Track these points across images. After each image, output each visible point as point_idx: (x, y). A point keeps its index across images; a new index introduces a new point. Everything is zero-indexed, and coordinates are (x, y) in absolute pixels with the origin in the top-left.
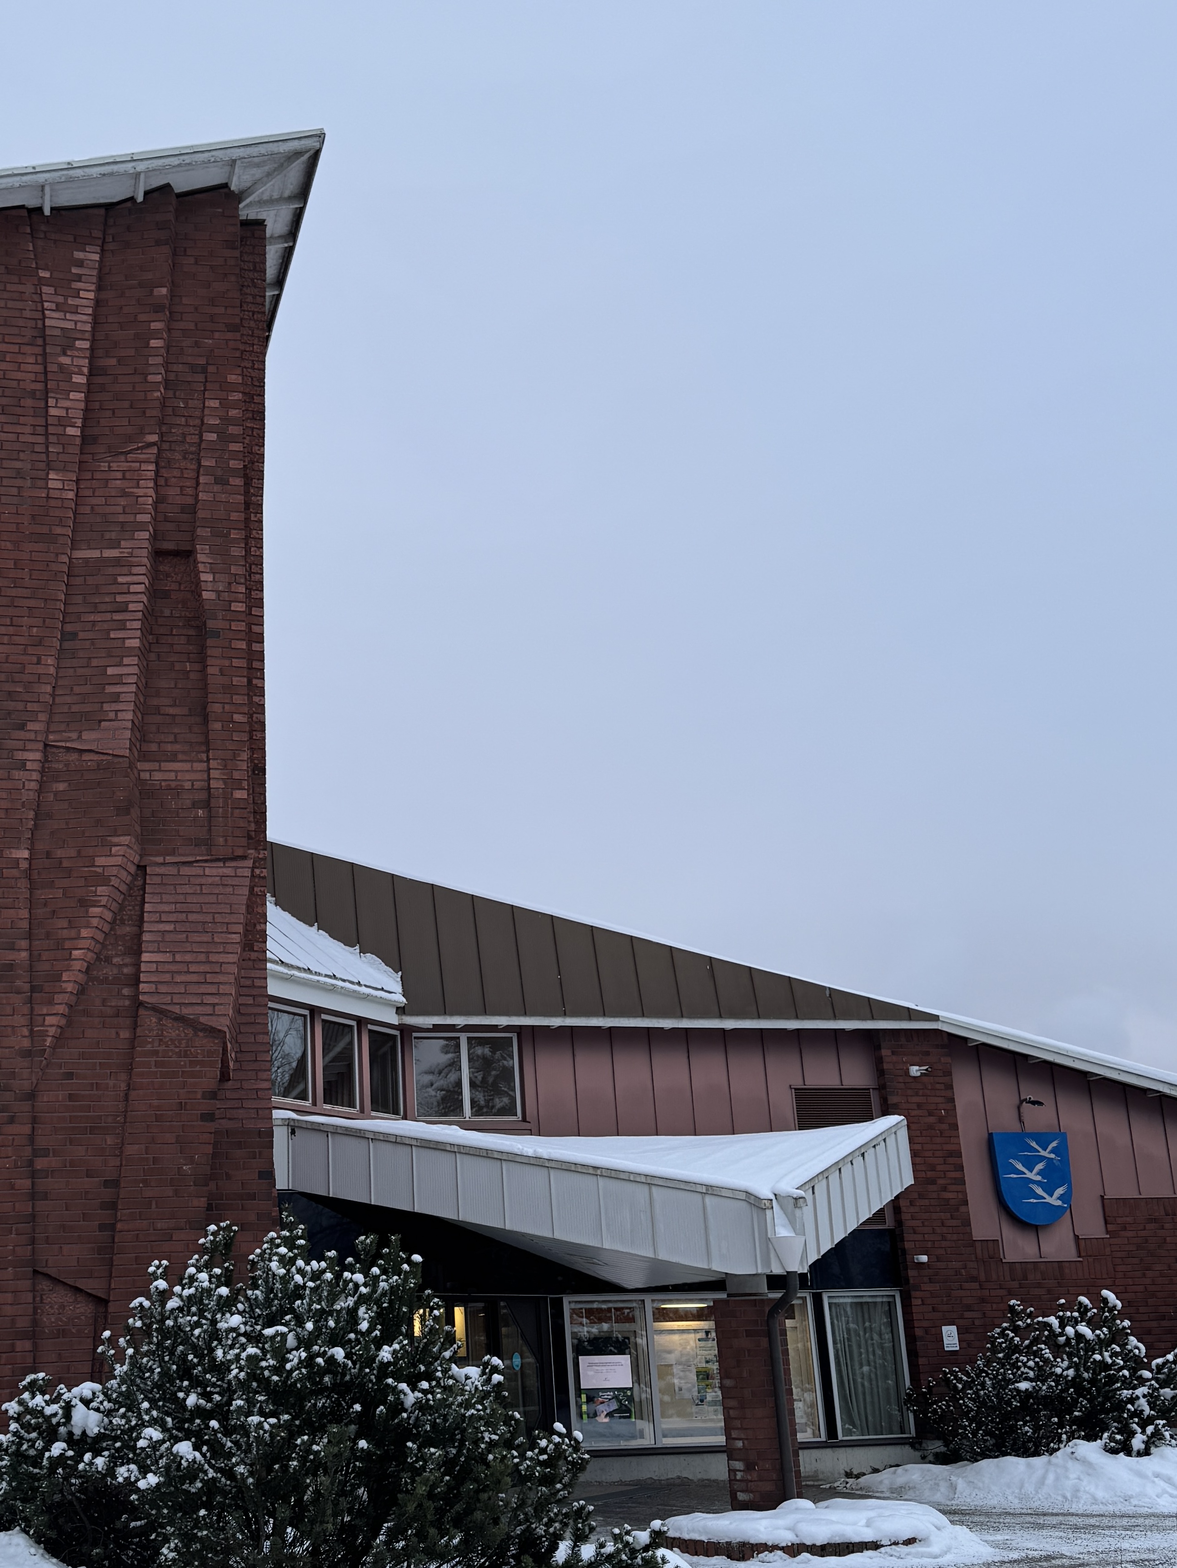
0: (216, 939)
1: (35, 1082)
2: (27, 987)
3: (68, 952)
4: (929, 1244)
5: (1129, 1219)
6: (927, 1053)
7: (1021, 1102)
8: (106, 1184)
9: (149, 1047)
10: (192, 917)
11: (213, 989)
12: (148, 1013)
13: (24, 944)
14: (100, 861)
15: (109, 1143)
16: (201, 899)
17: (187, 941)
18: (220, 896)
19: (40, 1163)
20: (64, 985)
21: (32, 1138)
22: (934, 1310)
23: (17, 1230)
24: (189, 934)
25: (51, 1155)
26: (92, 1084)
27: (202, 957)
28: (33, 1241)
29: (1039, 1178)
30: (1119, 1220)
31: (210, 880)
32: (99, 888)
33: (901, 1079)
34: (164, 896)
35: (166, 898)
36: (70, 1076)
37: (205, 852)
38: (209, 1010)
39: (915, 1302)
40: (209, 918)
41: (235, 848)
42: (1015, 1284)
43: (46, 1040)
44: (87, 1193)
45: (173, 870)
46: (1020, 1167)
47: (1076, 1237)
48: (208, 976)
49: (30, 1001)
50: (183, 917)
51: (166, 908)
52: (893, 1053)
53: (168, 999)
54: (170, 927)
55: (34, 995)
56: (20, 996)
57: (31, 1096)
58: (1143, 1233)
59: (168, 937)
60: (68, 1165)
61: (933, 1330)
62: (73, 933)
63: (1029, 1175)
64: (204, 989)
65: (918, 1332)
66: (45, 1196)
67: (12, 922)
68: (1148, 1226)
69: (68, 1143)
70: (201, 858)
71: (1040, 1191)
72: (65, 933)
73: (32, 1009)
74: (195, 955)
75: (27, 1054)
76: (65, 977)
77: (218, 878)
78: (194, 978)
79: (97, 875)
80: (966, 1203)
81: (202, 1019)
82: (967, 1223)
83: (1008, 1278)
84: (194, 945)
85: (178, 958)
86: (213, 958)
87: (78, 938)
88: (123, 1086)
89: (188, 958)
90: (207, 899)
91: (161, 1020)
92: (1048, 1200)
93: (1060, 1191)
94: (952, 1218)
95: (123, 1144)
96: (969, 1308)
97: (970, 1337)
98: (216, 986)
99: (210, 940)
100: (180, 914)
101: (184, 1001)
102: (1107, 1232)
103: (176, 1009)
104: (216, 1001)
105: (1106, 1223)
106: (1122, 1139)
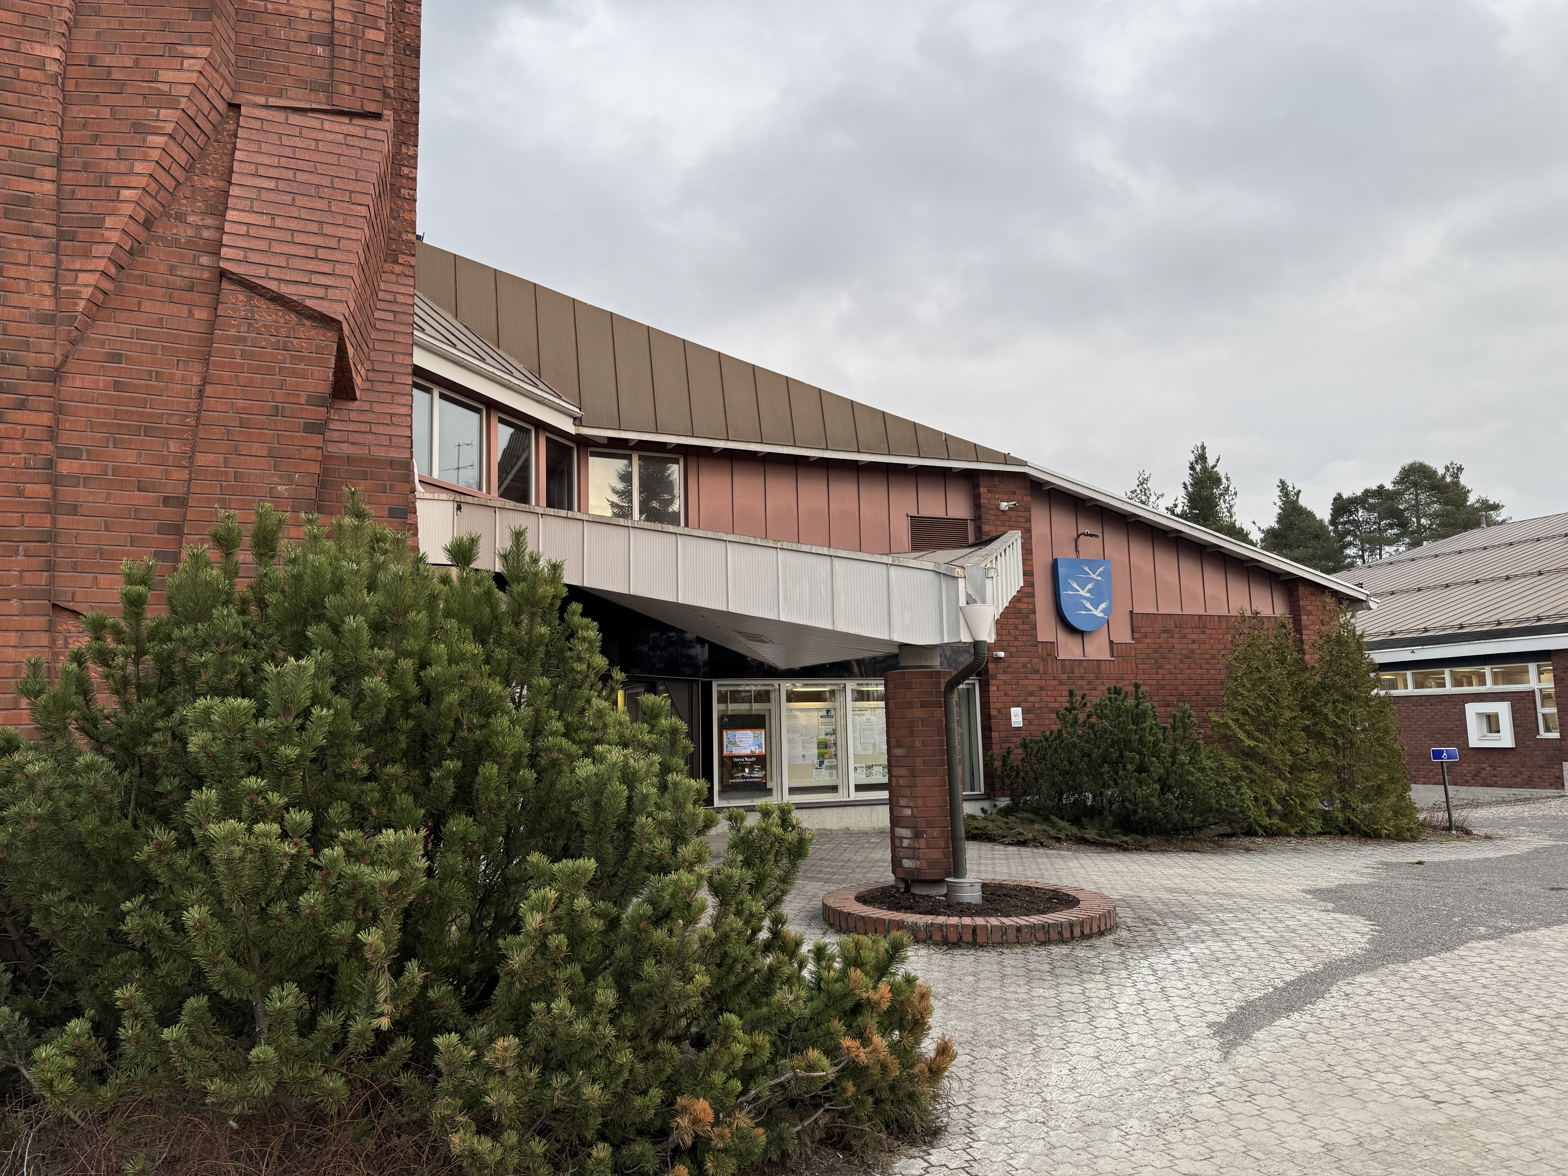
0: (333, 208)
1: (60, 358)
2: (51, 230)
3: (116, 190)
4: (1005, 644)
5: (1149, 630)
6: (1014, 493)
7: (1079, 536)
8: (167, 501)
9: (233, 332)
10: (300, 176)
11: (327, 268)
12: (233, 287)
13: (49, 173)
14: (164, 75)
15: (172, 449)
16: (316, 157)
17: (293, 205)
18: (342, 158)
19: (65, 467)
20: (107, 234)
21: (53, 433)
22: (1006, 694)
23: (25, 550)
24: (297, 197)
25: (84, 457)
26: (150, 372)
27: (314, 227)
28: (50, 567)
29: (1088, 595)
30: (1143, 630)
31: (330, 137)
32: (163, 111)
33: (993, 512)
34: (263, 145)
35: (265, 148)
36: (116, 358)
37: (324, 101)
38: (320, 292)
39: (993, 688)
40: (326, 181)
41: (365, 101)
42: (1065, 676)
43: (76, 304)
44: (136, 510)
45: (280, 116)
46: (1075, 586)
47: (1111, 642)
48: (320, 250)
49: (56, 250)
50: (289, 174)
51: (266, 160)
52: (989, 491)
53: (262, 271)
54: (272, 184)
55: (62, 243)
56: (40, 241)
57: (55, 375)
58: (1157, 641)
59: (265, 195)
60: (110, 473)
61: (1004, 711)
62: (123, 166)
63: (1082, 592)
64: (313, 265)
65: (993, 712)
66: (74, 510)
67: (31, 140)
68: (1163, 636)
69: (111, 445)
70: (318, 107)
71: (1088, 605)
72: (112, 166)
73: (59, 262)
74: (303, 222)
75: (48, 319)
76: (109, 222)
77: (341, 136)
78: (301, 251)
79: (160, 93)
80: (1034, 612)
81: (309, 303)
82: (1034, 628)
83: (1060, 671)
84: (303, 210)
85: (279, 222)
86: (328, 230)
87: (130, 173)
88: (197, 380)
89: (294, 225)
90: (325, 158)
91: (251, 298)
92: (1095, 612)
93: (1103, 606)
94: (1023, 623)
95: (194, 453)
96: (1032, 694)
97: (1031, 716)
98: (331, 265)
99: (326, 208)
100: (285, 171)
101: (284, 277)
102: (1133, 639)
103: (273, 286)
104: (330, 283)
105: (1133, 631)
106: (1148, 568)
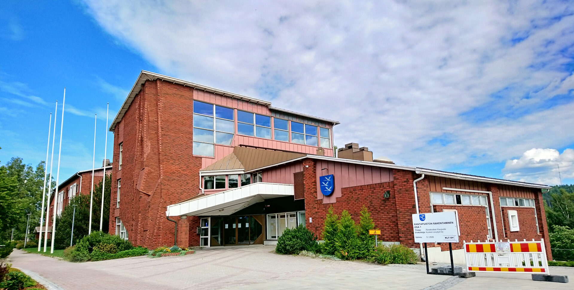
5: (346, 192)
6: (310, 162)
22: (309, 214)
29: (327, 185)
33: (305, 169)
47: (336, 198)
58: (348, 195)
61: (308, 219)
63: (325, 185)
71: (327, 188)
80: (316, 192)
82: (315, 196)
83: (323, 207)
92: (329, 190)
93: (330, 188)
96: (314, 214)
97: (314, 220)
102: (342, 196)
105: (342, 193)
